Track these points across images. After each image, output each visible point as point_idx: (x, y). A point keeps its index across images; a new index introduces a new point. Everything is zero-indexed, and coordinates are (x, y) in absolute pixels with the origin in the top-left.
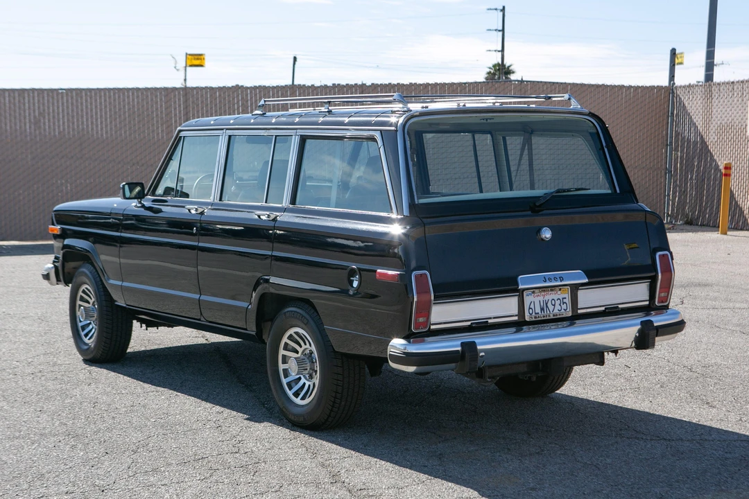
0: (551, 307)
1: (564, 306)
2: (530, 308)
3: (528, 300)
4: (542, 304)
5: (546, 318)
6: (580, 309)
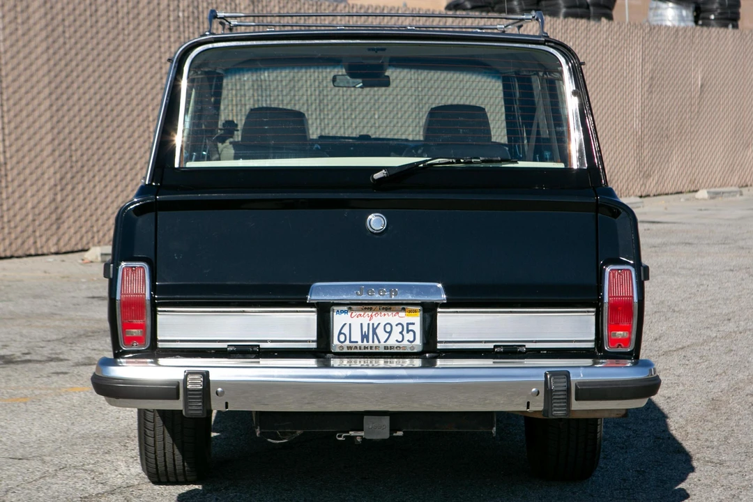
0: (382, 335)
1: (410, 336)
2: (340, 333)
3: (339, 320)
4: (365, 329)
5: (369, 350)
6: (441, 342)
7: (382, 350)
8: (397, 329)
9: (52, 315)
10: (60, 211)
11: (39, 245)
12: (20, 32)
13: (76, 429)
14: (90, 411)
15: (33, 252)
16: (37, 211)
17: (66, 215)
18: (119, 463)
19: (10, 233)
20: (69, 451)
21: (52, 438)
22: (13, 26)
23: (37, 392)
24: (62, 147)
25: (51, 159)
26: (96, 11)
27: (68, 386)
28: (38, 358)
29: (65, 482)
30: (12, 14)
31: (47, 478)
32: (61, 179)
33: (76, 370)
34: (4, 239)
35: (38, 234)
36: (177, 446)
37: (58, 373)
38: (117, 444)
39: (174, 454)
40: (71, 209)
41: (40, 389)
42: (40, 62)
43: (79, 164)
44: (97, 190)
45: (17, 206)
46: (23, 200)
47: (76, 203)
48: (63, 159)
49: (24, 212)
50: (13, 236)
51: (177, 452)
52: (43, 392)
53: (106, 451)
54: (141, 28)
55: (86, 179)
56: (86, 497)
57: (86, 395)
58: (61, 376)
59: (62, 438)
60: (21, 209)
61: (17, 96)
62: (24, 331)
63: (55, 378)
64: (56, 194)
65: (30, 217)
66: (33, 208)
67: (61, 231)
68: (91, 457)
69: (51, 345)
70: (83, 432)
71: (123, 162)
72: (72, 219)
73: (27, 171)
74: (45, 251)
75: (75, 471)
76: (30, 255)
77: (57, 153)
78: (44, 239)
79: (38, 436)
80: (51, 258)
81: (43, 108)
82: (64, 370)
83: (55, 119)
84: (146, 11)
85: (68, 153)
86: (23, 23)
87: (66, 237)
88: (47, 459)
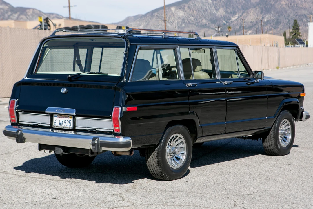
0: (64, 124)
1: (69, 124)
2: (55, 122)
3: (55, 119)
4: (60, 122)
5: (60, 128)
6: (77, 127)
7: (63, 128)
8: (67, 122)
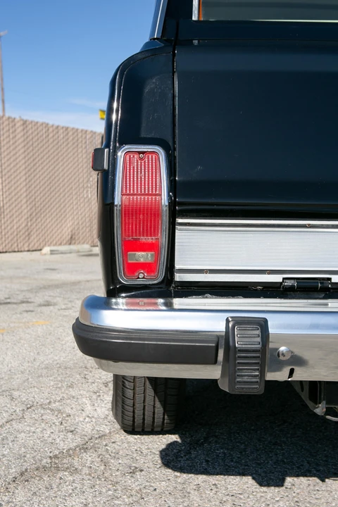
9: (24, 277)
10: (29, 231)
11: (19, 246)
12: (11, 143)
13: (41, 358)
14: (52, 341)
15: (16, 250)
16: (18, 230)
17: (32, 233)
18: (84, 400)
19: (5, 241)
20: (36, 384)
21: (21, 368)
22: (8, 140)
23: (12, 325)
24: (31, 200)
25: (25, 206)
26: (48, 135)
27: (34, 320)
28: (15, 301)
29: (33, 429)
30: (8, 134)
31: (14, 423)
32: (31, 215)
33: (39, 309)
34: (2, 243)
35: (19, 241)
36: (159, 399)
37: (27, 311)
38: (78, 376)
39: (154, 407)
40: (35, 230)
41: (14, 322)
42: (21, 158)
43: (39, 209)
44: (48, 221)
45: (9, 227)
46: (12, 225)
47: (37, 227)
48: (31, 205)
49: (12, 230)
50: (7, 242)
51: (158, 404)
52: (17, 325)
53: (69, 384)
54: (69, 145)
55: (42, 216)
56: (56, 457)
57: (47, 328)
58: (29, 313)
59: (30, 369)
60: (11, 229)
61: (9, 174)
62: (8, 285)
63: (25, 314)
64: (28, 222)
65: (15, 233)
66: (17, 228)
67: (30, 240)
68: (57, 392)
69: (24, 294)
70: (47, 362)
71: (60, 208)
72: (35, 235)
73: (14, 211)
74: (22, 249)
75: (42, 412)
76: (15, 252)
77: (28, 203)
78: (22, 244)
79: (10, 365)
80: (25, 253)
81: (22, 180)
82: (31, 309)
83: (28, 186)
84: (71, 138)
85: (34, 203)
86: (13, 138)
87: (33, 244)
88: (16, 394)
